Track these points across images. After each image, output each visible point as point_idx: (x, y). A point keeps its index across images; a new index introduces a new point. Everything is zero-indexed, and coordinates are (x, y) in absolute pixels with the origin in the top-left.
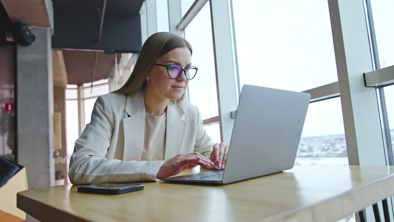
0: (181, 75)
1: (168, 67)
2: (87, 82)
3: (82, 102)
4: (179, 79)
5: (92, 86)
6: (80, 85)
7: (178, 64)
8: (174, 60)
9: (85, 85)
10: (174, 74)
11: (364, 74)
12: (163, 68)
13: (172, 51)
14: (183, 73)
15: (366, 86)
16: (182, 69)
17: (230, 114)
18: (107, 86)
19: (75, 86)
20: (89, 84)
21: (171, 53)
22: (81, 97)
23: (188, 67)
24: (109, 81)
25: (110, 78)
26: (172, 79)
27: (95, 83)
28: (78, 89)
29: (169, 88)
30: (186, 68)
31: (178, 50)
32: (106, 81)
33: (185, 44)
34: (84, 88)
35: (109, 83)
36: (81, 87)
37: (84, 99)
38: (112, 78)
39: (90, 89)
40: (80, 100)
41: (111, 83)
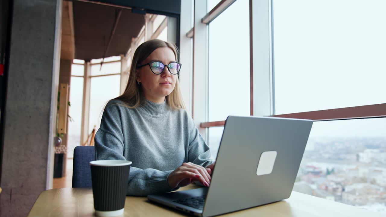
2: (97, 58)
3: (88, 80)
5: (101, 63)
6: (87, 60)
9: (94, 61)
18: (119, 64)
19: (83, 62)
20: (99, 61)
22: (88, 75)
24: (122, 58)
25: (123, 55)
27: (106, 60)
28: (86, 65)
32: (118, 58)
34: (91, 65)
35: (121, 61)
36: (88, 63)
37: (90, 77)
38: (125, 56)
40: (86, 77)
41: (123, 60)
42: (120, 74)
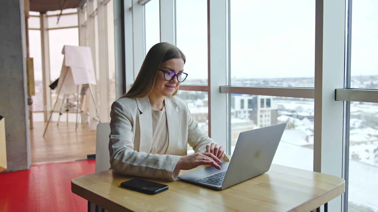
0: (174, 79)
1: (165, 72)
3: (45, 32)
4: (172, 81)
6: (43, 12)
7: (173, 71)
8: (169, 67)
9: (49, 13)
10: (168, 78)
11: (336, 90)
12: (161, 72)
13: (169, 61)
14: (176, 77)
15: (335, 100)
16: (175, 74)
17: (219, 88)
18: (76, 16)
19: (38, 14)
21: (168, 61)
22: (45, 27)
23: (180, 73)
24: (78, 11)
25: (80, 8)
26: (167, 80)
27: (65, 11)
28: (41, 17)
29: (163, 86)
30: (178, 74)
31: (175, 60)
32: (75, 10)
33: (180, 55)
34: (48, 16)
35: (78, 13)
36: (44, 15)
37: (48, 29)
38: (82, 8)
39: (56, 18)
40: (43, 30)
41: (80, 13)
42: (78, 27)
